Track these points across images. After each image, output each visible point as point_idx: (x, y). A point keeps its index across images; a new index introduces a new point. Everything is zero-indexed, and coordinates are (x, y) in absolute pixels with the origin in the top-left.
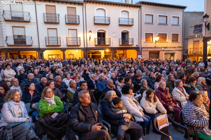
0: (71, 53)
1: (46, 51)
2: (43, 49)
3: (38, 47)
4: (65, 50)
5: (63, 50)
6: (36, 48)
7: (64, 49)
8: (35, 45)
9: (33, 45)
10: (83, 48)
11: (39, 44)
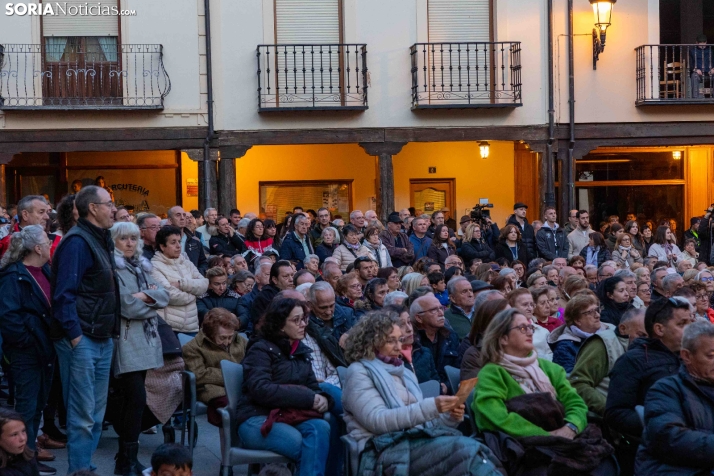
0: (433, 170)
1: (255, 153)
2: (232, 133)
3: (203, 122)
4: (397, 147)
5: (385, 144)
6: (186, 130)
7: (389, 138)
8: (183, 109)
9: (171, 106)
10: (537, 128)
11: (210, 103)
